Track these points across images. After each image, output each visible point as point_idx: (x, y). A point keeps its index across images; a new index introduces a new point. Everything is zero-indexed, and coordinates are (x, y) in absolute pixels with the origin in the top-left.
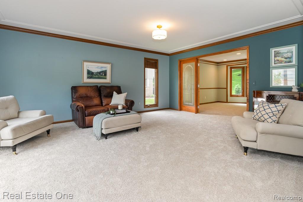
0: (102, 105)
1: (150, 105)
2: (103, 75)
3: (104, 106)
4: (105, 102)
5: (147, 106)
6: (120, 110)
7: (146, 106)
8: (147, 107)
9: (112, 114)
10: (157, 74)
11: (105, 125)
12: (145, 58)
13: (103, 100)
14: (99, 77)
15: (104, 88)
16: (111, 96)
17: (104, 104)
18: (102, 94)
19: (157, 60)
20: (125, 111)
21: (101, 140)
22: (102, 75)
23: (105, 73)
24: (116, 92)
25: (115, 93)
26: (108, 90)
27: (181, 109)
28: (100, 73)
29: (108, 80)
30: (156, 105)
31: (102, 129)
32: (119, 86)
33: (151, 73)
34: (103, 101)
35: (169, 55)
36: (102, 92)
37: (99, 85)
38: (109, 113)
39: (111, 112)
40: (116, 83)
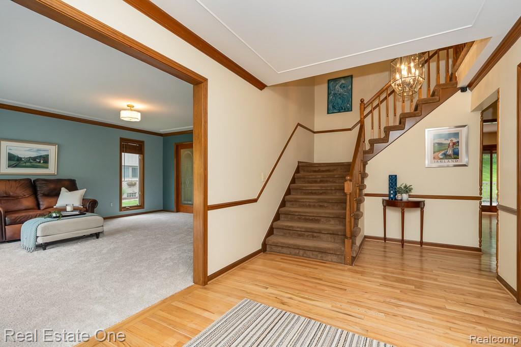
0: (39, 209)
1: (130, 207)
2: (42, 162)
3: (43, 210)
4: (44, 203)
5: (125, 208)
6: (69, 212)
7: (121, 209)
8: (124, 210)
9: (54, 217)
10: (143, 162)
11: (42, 231)
12: (120, 138)
13: (40, 200)
14: (34, 165)
15: (43, 182)
16: (57, 194)
17: (42, 207)
18: (39, 192)
19: (143, 142)
20: (77, 213)
21: (36, 252)
22: (40, 162)
23: (45, 160)
24: (66, 188)
25: (63, 190)
26: (52, 186)
27: (178, 211)
28: (34, 159)
29: (51, 170)
30: (141, 206)
31: (37, 237)
32: (73, 179)
33: (131, 160)
34: (41, 203)
35: (162, 136)
36: (38, 189)
37: (33, 179)
38: (51, 217)
39: (54, 215)
40: (66, 175)
